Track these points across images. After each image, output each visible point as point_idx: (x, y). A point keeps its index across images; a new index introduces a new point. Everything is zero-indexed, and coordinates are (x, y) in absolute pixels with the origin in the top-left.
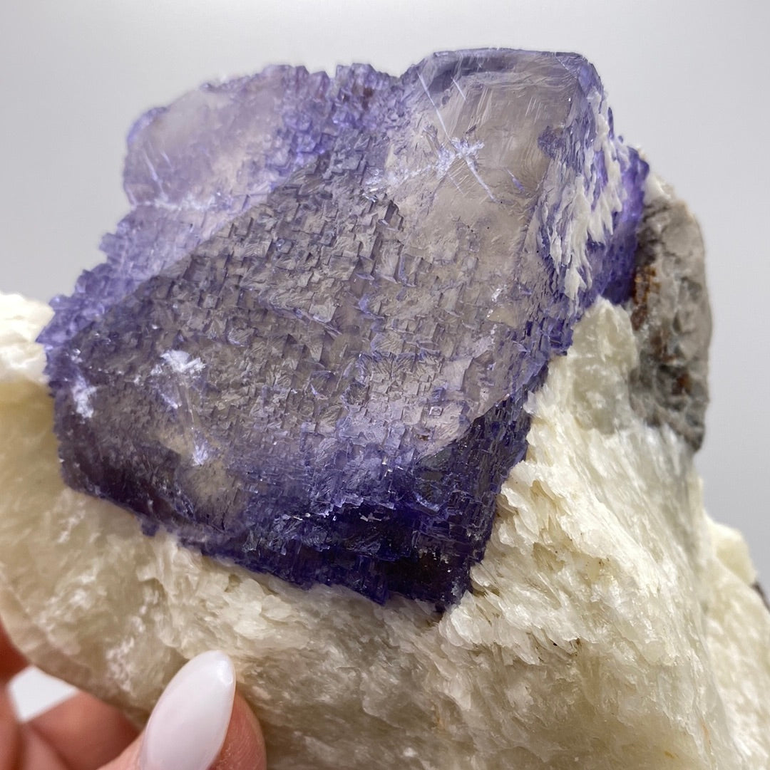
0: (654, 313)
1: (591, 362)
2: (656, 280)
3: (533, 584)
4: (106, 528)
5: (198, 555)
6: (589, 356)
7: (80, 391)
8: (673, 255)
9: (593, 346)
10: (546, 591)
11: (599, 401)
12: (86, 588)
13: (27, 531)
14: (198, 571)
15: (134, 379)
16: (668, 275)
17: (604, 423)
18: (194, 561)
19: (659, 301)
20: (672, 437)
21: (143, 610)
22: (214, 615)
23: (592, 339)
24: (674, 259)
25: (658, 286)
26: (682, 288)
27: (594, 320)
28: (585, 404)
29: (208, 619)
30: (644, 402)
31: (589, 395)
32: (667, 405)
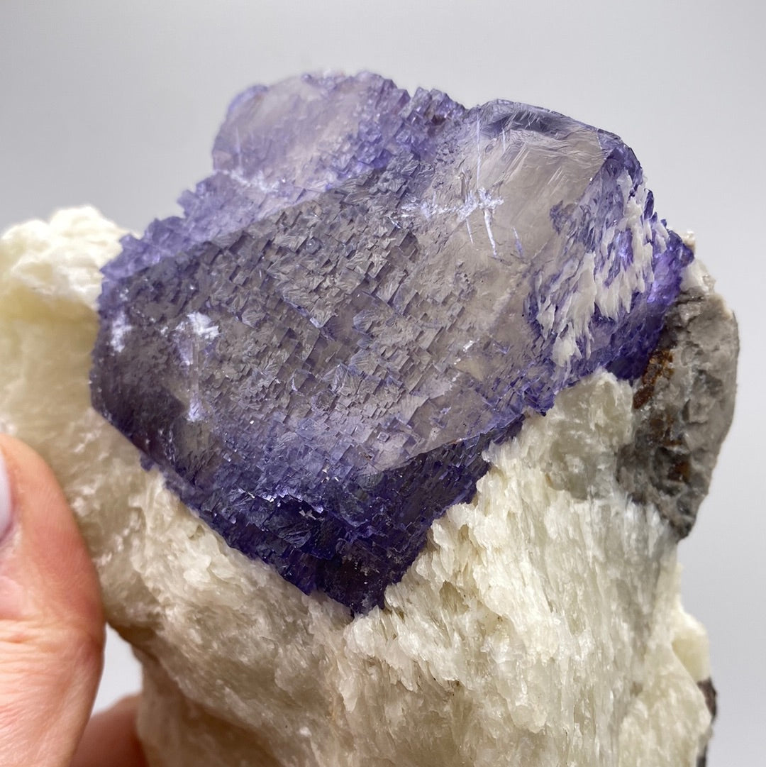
0: (660, 397)
1: (578, 427)
2: (671, 365)
3: (434, 618)
4: (114, 452)
5: (176, 498)
6: (577, 421)
7: (118, 326)
8: (697, 346)
9: (584, 413)
10: (442, 627)
11: (576, 466)
12: (86, 498)
13: (53, 434)
14: (172, 513)
15: (161, 329)
16: (685, 364)
17: (578, 488)
18: (172, 503)
19: (667, 386)
20: (654, 518)
21: (126, 532)
22: (175, 555)
23: (584, 406)
24: (696, 349)
25: (671, 372)
26: (697, 380)
27: (590, 389)
28: (562, 464)
29: (170, 558)
30: (635, 476)
31: (568, 458)
32: (659, 487)
